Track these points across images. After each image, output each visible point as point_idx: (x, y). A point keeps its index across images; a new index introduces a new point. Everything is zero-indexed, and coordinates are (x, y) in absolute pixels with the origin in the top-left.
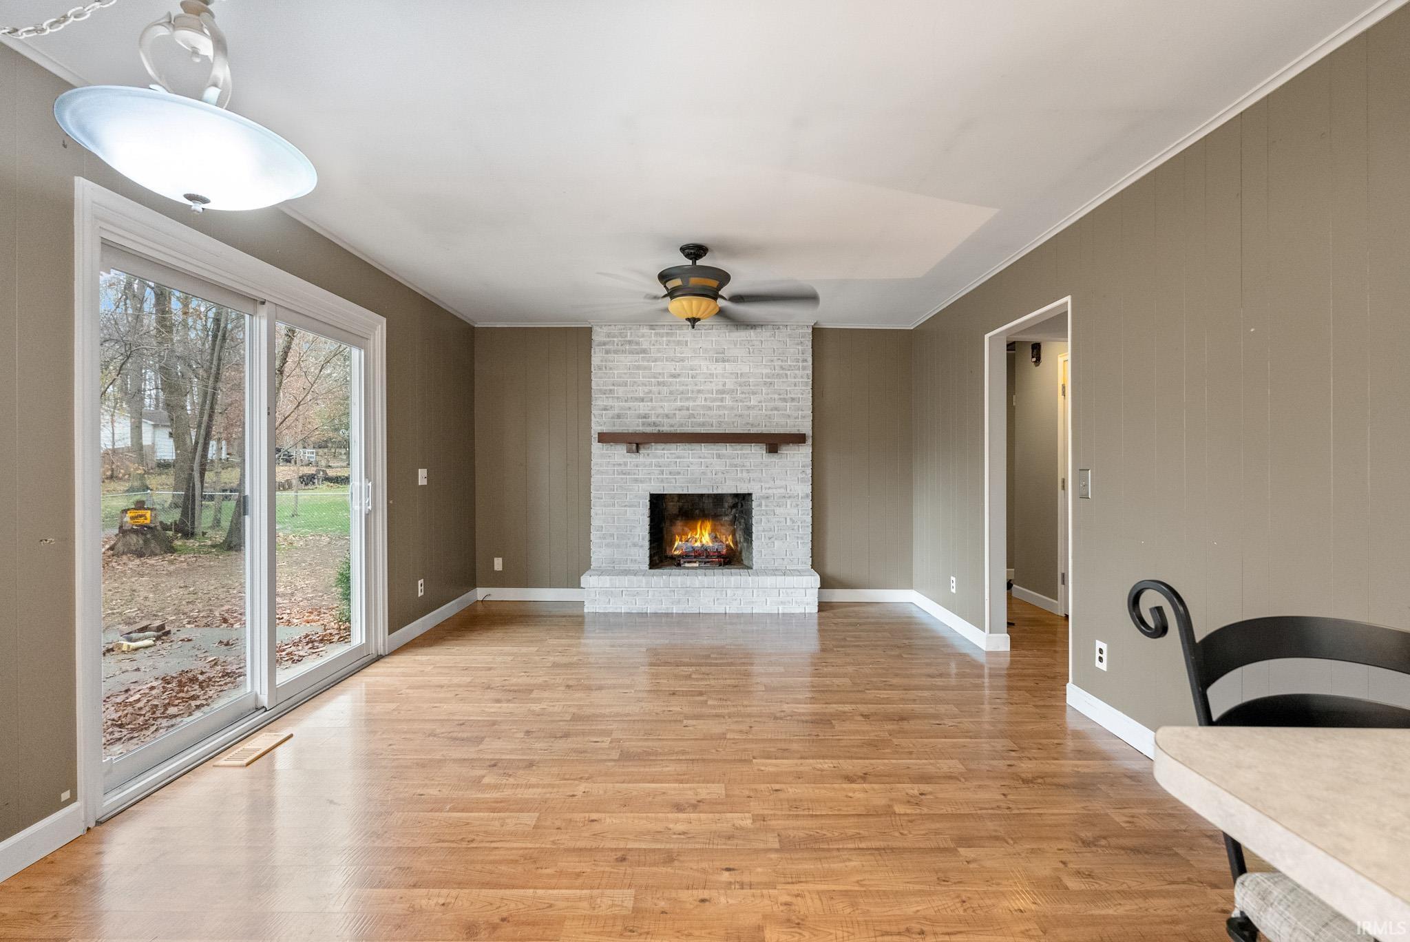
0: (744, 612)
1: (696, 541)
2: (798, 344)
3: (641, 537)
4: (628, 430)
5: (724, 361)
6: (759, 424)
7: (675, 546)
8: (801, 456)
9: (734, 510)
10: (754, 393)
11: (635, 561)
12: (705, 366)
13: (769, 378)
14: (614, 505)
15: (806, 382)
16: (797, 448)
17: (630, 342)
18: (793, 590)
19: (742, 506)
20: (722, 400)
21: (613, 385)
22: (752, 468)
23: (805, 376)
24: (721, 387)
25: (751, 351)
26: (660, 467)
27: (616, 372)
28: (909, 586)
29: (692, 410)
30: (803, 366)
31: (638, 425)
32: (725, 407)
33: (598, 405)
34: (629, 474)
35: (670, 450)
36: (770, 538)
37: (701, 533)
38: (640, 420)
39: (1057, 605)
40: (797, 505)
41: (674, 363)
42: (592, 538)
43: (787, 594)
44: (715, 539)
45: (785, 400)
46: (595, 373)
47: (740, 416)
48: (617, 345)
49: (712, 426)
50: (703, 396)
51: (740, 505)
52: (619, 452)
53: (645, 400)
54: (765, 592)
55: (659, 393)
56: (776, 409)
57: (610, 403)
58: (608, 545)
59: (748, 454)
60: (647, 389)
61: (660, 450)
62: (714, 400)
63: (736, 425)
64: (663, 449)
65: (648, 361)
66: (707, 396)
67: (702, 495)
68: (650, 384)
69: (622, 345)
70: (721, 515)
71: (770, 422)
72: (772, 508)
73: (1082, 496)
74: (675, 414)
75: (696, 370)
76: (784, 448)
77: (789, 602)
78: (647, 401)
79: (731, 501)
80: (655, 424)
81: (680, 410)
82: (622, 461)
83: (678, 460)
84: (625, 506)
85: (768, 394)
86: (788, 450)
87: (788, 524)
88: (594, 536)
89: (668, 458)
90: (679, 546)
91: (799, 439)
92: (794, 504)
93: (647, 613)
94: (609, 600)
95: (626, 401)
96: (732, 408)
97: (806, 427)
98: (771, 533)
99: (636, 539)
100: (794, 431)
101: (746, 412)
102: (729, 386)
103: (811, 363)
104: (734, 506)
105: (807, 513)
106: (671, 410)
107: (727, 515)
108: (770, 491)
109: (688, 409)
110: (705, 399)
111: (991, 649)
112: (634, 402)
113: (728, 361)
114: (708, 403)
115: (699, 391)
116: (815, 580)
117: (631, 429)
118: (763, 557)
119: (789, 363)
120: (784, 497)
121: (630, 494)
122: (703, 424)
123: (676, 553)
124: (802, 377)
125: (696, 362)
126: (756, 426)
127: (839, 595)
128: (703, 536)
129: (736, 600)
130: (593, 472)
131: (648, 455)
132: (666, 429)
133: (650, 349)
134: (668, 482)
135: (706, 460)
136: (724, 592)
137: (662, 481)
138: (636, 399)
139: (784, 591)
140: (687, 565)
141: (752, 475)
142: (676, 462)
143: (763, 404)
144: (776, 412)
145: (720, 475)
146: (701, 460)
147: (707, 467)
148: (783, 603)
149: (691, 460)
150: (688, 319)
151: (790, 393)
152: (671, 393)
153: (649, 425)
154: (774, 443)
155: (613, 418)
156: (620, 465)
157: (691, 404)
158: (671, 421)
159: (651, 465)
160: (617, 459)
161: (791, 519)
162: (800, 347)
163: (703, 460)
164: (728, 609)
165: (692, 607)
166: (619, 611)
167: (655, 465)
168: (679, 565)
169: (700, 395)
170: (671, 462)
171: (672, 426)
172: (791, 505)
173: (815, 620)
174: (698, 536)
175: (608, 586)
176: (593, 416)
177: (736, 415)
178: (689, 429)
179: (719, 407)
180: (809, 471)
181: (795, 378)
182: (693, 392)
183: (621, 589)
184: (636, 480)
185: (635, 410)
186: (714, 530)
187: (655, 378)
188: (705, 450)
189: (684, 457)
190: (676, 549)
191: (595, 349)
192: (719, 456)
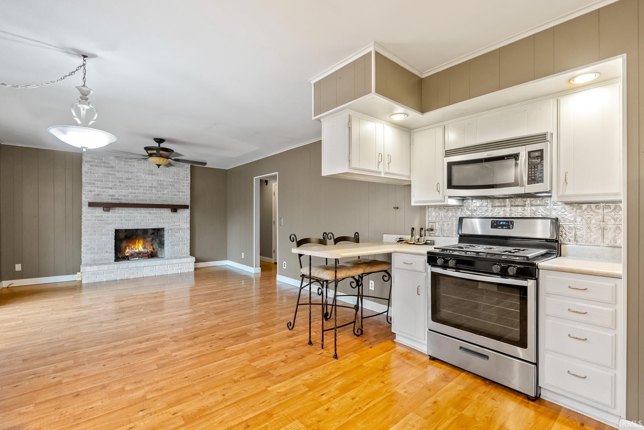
0: (164, 274)
1: (136, 249)
2: (184, 171)
3: (110, 248)
4: (103, 201)
5: (152, 175)
6: (168, 201)
7: (126, 252)
8: (186, 213)
9: (152, 236)
10: (165, 188)
11: (107, 259)
12: (143, 176)
13: (172, 183)
14: (95, 235)
15: (188, 186)
16: (184, 210)
17: (105, 163)
18: (184, 264)
19: (157, 233)
20: (151, 190)
21: (95, 181)
22: (165, 218)
23: (188, 183)
24: (151, 185)
25: (165, 171)
26: (121, 217)
27: (96, 175)
28: (226, 258)
29: (137, 194)
30: (186, 179)
31: (109, 199)
32: (152, 193)
33: (86, 189)
34: (104, 221)
35: (125, 210)
36: (173, 245)
37: (138, 245)
38: (110, 197)
39: (272, 260)
40: (184, 232)
41: (128, 174)
42: (82, 250)
43: (182, 265)
44: (145, 248)
45: (179, 192)
46: (84, 175)
47: (160, 197)
48: (97, 163)
49: (147, 201)
50: (142, 188)
51: (156, 233)
52: (99, 211)
53: (113, 188)
54: (172, 265)
55: (120, 186)
56: (175, 195)
57: (93, 189)
58: (91, 253)
59: (163, 212)
60: (113, 184)
61: (120, 210)
62: (148, 190)
63: (158, 201)
64: (122, 210)
65: (114, 172)
66: (144, 188)
67: (137, 230)
68: (115, 181)
69: (100, 163)
70: (146, 238)
71: (172, 200)
72: (174, 233)
73: (280, 225)
74: (128, 195)
75: (139, 177)
76: (179, 210)
77: (183, 268)
78: (114, 189)
79: (151, 232)
80: (118, 199)
81: (131, 193)
82: (100, 215)
83: (130, 215)
84: (102, 235)
85: (172, 189)
86: (180, 211)
87: (180, 239)
88: (83, 249)
89: (125, 214)
90: (128, 252)
91: (186, 207)
92: (183, 231)
93: (117, 280)
94: (97, 276)
95: (102, 188)
96: (156, 194)
97: (188, 203)
98: (173, 243)
99: (108, 249)
100: (183, 204)
101: (163, 196)
102: (155, 184)
103: (190, 178)
104: (153, 234)
105: (188, 235)
106: (126, 194)
107: (149, 238)
108: (173, 227)
109: (135, 193)
110: (143, 190)
111: (256, 272)
112: (107, 189)
113: (154, 175)
114: (145, 191)
115: (140, 186)
116: (193, 259)
117: (105, 201)
118: (170, 253)
119: (181, 178)
120: (179, 229)
121: (104, 230)
122: (142, 200)
123: (127, 255)
124: (186, 183)
125: (139, 174)
126: (166, 202)
127: (201, 265)
128: (139, 247)
129: (160, 270)
130: (82, 220)
131: (114, 212)
132: (123, 201)
133: (116, 166)
134: (125, 224)
135: (143, 215)
136: (155, 267)
137: (122, 224)
138: (108, 188)
139: (181, 264)
140: (132, 259)
141: (165, 221)
142: (129, 215)
143: (170, 193)
144: (175, 196)
145: (150, 221)
146: (141, 215)
147: (144, 218)
148: (180, 269)
149: (136, 215)
150: (157, 165)
151: (181, 189)
152: (126, 186)
153: (115, 199)
154: (175, 208)
155: (94, 195)
156: (98, 217)
157: (136, 191)
158: (126, 198)
159: (116, 217)
160: (97, 214)
161: (181, 237)
162: (185, 172)
163: (142, 215)
164: (156, 273)
165: (140, 275)
166: (102, 281)
167: (118, 217)
168: (128, 259)
169: (141, 188)
170: (126, 215)
171: (127, 200)
172: (182, 232)
173: (193, 273)
174: (137, 247)
175: (96, 270)
176: (83, 195)
177: (158, 197)
178: (135, 202)
179: (150, 193)
180: (189, 219)
181: (183, 183)
182: (137, 186)
183: (103, 271)
184: (108, 224)
185: (107, 193)
186: (144, 244)
187: (118, 179)
188: (143, 211)
189: (133, 214)
190: (127, 253)
191: (84, 164)
192: (150, 213)
